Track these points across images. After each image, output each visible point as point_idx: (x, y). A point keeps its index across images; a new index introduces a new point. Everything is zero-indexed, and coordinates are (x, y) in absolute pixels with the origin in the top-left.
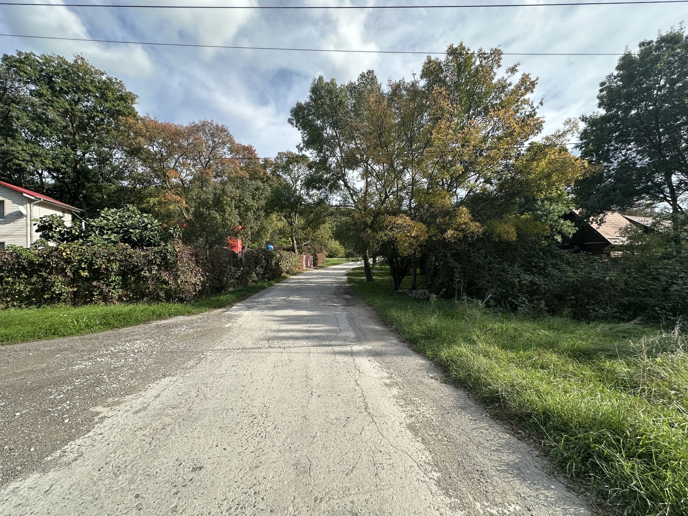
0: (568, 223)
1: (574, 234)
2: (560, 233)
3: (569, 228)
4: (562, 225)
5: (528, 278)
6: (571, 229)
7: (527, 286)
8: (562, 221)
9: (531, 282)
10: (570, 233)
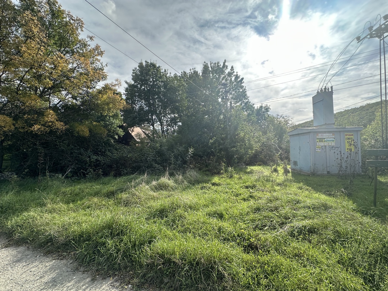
0: (121, 130)
1: (123, 136)
2: (117, 134)
3: (121, 132)
4: (118, 131)
5: (95, 157)
6: (122, 133)
7: (94, 162)
8: (118, 129)
9: (96, 159)
10: (121, 135)
